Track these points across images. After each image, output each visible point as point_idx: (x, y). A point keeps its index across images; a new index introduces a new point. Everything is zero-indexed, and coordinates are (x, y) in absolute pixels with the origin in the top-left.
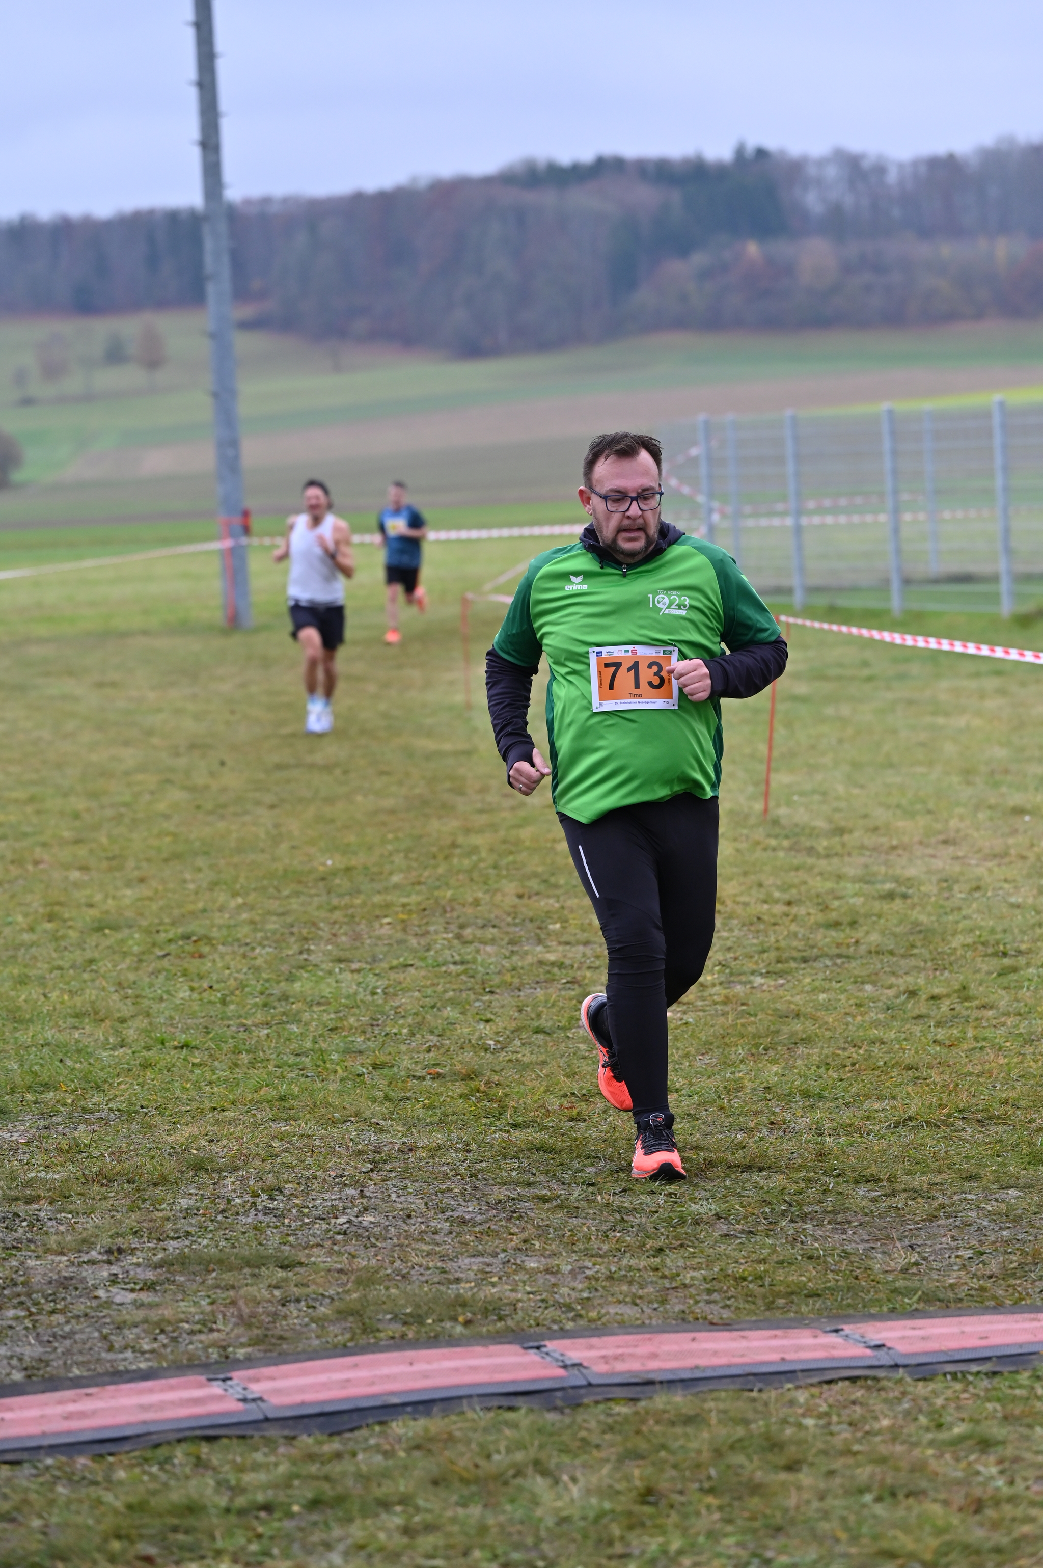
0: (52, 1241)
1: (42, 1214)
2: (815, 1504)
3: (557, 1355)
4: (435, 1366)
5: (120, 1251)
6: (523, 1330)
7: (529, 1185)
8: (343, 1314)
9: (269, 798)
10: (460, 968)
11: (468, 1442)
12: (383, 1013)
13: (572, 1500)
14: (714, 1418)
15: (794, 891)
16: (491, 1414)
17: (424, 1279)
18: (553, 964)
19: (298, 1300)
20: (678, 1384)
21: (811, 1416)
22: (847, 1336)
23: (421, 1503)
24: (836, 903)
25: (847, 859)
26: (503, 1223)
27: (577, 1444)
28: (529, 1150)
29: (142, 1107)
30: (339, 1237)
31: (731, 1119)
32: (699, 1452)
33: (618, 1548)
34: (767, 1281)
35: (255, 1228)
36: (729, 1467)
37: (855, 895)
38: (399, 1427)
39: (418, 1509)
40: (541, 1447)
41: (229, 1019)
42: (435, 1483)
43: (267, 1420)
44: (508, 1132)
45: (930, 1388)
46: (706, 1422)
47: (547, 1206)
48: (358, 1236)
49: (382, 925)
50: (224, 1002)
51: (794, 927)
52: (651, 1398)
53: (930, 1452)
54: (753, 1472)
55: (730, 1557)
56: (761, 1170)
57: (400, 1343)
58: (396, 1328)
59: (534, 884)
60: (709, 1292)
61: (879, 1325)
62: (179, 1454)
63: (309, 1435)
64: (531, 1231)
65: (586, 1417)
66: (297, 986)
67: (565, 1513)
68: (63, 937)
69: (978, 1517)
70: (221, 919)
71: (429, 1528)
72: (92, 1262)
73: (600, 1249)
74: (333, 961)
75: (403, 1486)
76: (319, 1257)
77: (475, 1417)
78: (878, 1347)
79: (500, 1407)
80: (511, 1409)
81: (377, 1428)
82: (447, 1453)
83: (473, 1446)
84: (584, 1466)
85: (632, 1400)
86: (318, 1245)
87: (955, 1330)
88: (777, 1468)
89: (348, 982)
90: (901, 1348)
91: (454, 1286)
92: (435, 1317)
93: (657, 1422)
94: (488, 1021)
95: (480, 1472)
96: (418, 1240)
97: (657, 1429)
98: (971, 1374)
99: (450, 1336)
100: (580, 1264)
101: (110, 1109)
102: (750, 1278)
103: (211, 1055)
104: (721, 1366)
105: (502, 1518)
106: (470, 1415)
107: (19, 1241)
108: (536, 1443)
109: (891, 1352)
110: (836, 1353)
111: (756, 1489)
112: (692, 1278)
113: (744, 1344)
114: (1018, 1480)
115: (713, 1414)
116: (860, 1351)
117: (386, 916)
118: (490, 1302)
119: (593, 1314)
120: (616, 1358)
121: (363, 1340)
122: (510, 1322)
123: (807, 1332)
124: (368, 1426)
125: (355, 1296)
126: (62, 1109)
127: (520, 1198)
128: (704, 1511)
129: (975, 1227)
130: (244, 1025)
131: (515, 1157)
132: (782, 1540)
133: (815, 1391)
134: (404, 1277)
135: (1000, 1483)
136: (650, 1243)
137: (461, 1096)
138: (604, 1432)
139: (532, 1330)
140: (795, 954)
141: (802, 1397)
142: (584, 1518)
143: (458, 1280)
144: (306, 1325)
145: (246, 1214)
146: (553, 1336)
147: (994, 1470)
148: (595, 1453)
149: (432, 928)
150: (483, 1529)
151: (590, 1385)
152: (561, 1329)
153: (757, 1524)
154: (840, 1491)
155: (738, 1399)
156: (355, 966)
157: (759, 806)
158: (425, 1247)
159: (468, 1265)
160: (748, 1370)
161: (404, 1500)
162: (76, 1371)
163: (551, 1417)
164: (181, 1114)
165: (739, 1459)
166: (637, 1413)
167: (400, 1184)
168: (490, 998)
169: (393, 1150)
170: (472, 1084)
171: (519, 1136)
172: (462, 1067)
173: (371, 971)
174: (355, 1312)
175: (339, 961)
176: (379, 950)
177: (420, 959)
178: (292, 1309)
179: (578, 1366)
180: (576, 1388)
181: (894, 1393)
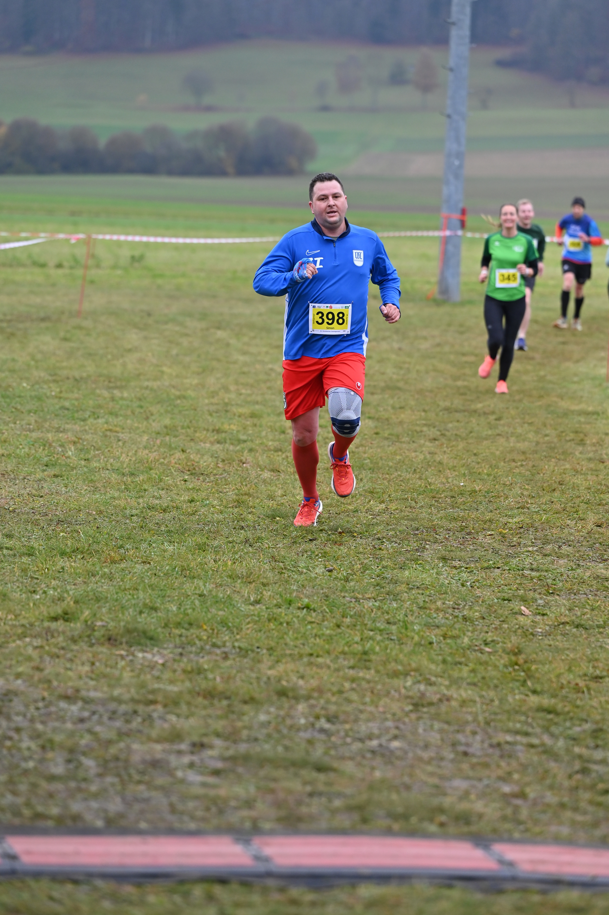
0: (154, 734)
1: (155, 715)
3: (498, 854)
5: (202, 746)
6: (480, 833)
8: (350, 809)
9: (433, 432)
10: (534, 574)
11: (409, 907)
16: (436, 890)
19: (320, 794)
26: (496, 758)
28: (538, 710)
29: (258, 648)
30: (369, 755)
35: (308, 741)
41: (346, 591)
43: (269, 875)
44: (527, 695)
47: (533, 751)
48: (383, 755)
50: (347, 580)
52: (557, 893)
57: (389, 832)
58: (388, 822)
62: (198, 891)
63: (297, 887)
64: (515, 766)
65: (503, 900)
66: (407, 573)
68: (243, 520)
70: (365, 517)
72: (180, 753)
74: (438, 558)
76: (349, 767)
77: (422, 889)
79: (442, 885)
80: (450, 887)
81: (349, 890)
85: (542, 892)
86: (351, 758)
89: (446, 576)
91: (440, 798)
92: (418, 817)
94: (543, 615)
99: (425, 831)
101: (234, 647)
103: (324, 616)
106: (418, 887)
107: (131, 730)
115: (599, 908)
117: (489, 530)
118: (463, 813)
119: (537, 829)
120: (541, 861)
121: (360, 826)
122: (473, 828)
124: (341, 887)
125: (364, 797)
126: (197, 642)
130: (356, 598)
131: (525, 714)
134: (408, 788)
139: (488, 834)
143: (445, 794)
144: (321, 813)
145: (306, 730)
146: (503, 840)
149: (523, 541)
151: (514, 878)
152: (510, 837)
156: (457, 563)
158: (430, 769)
159: (460, 784)
162: (143, 825)
163: (478, 897)
164: (285, 655)
166: (541, 902)
167: (429, 723)
168: (549, 598)
169: (435, 698)
170: (513, 658)
171: (534, 700)
172: (509, 645)
173: (466, 568)
174: (360, 808)
175: (444, 559)
176: (477, 554)
177: (506, 564)
178: (315, 801)
179: (511, 864)
180: (505, 879)
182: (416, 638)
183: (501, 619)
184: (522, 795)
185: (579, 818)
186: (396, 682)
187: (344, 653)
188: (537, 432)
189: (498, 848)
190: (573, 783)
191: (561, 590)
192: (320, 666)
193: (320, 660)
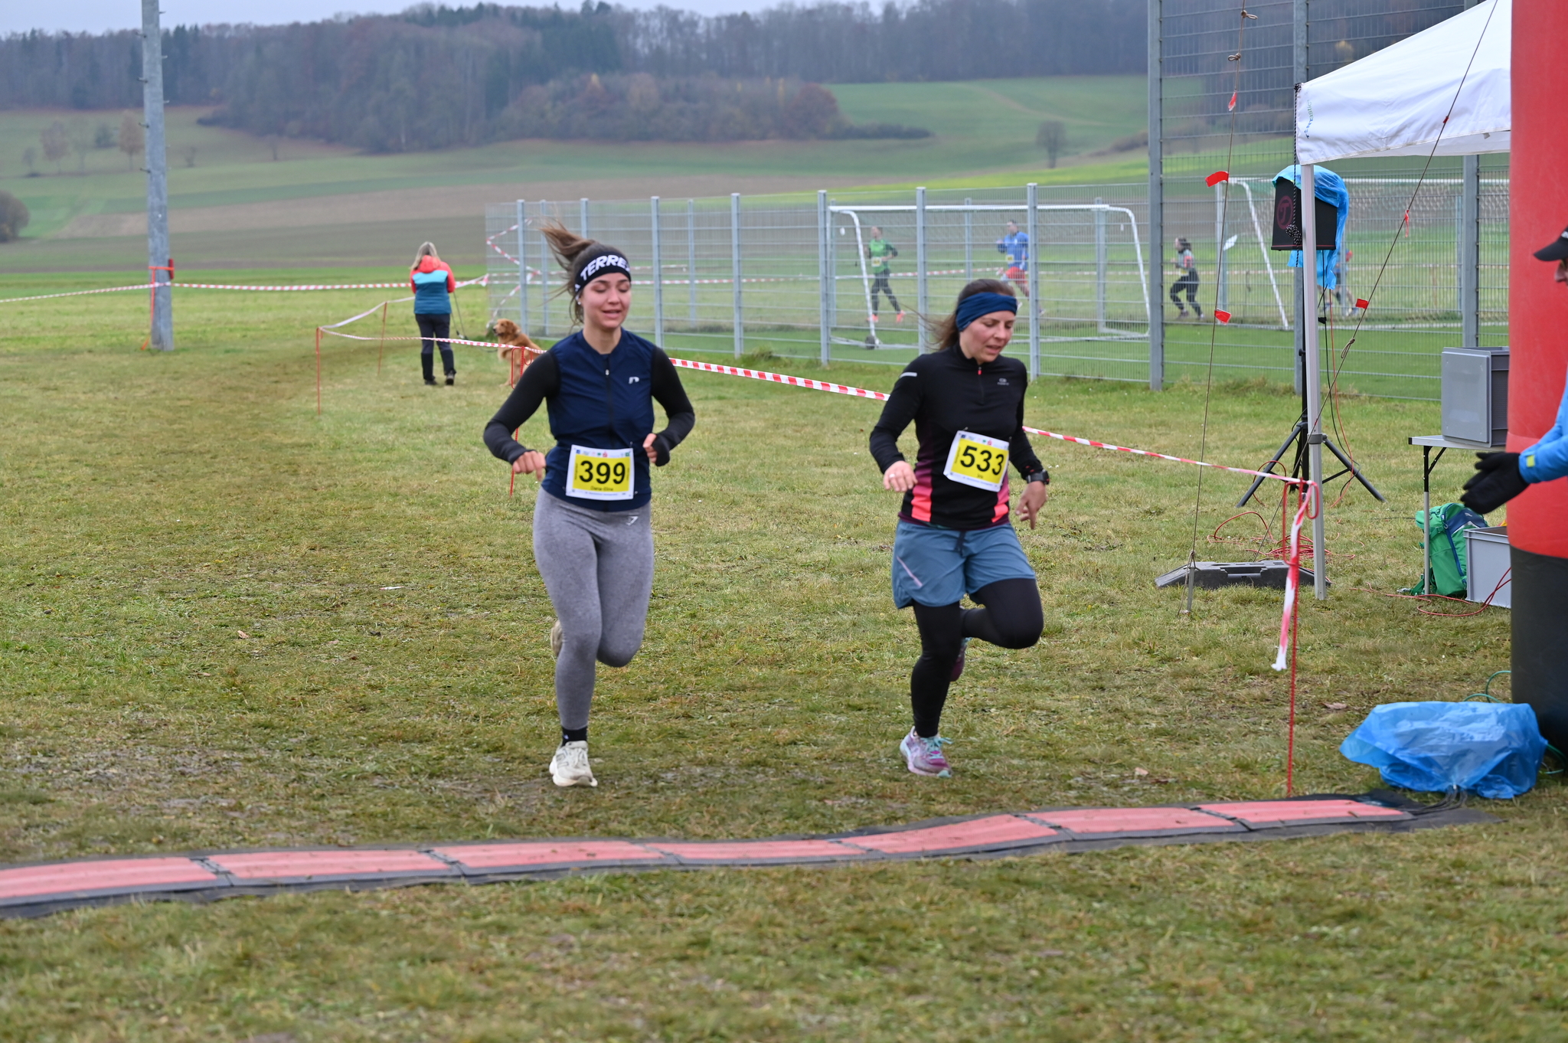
2: (366, 967)
3: (214, 865)
4: (122, 872)
6: (198, 848)
8: (66, 837)
9: (152, 475)
10: (250, 599)
14: (312, 911)
16: (151, 905)
17: (138, 813)
18: (321, 598)
19: (38, 826)
20: (295, 887)
21: (387, 909)
22: (434, 856)
23: (77, 964)
26: (213, 775)
27: (208, 925)
28: (254, 726)
30: (86, 784)
32: (292, 932)
33: (212, 996)
34: (391, 816)
35: (25, 776)
36: (311, 941)
38: (82, 914)
39: (74, 968)
40: (179, 927)
41: (64, 631)
42: (92, 951)
45: (479, 892)
46: (305, 911)
47: (250, 765)
48: (100, 782)
49: (201, 568)
50: (65, 620)
51: (506, 574)
52: (272, 895)
53: (464, 933)
54: (328, 945)
55: (290, 1002)
56: (421, 742)
57: (107, 855)
58: (106, 845)
61: (460, 848)
63: (14, 917)
64: (232, 781)
65: (221, 907)
66: (125, 608)
67: (181, 972)
69: (479, 977)
70: (83, 560)
71: (76, 981)
73: (277, 794)
74: (156, 592)
75: (67, 953)
76: (66, 797)
77: (139, 907)
78: (453, 863)
79: (159, 900)
80: (167, 901)
81: (65, 914)
82: (106, 931)
84: (206, 940)
85: (259, 896)
86: (67, 789)
87: (513, 852)
88: (344, 942)
89: (164, 608)
91: (160, 818)
92: (135, 838)
93: (271, 911)
94: (260, 637)
95: (126, 944)
96: (144, 786)
97: (269, 915)
98: (514, 882)
99: (142, 851)
100: (260, 804)
102: (380, 815)
103: (42, 656)
104: (331, 875)
105: (133, 974)
106: (136, 905)
108: (176, 924)
109: (463, 866)
110: (420, 867)
111: (326, 957)
112: (338, 815)
113: (355, 860)
114: (517, 952)
115: (314, 906)
116: (439, 866)
118: (180, 830)
119: (253, 839)
120: (257, 868)
121: (77, 853)
122: (191, 843)
123: (406, 852)
124: (58, 913)
125: (81, 824)
127: (233, 759)
130: (74, 636)
131: (241, 731)
132: (333, 991)
133: (395, 892)
134: (124, 811)
135: (505, 954)
136: (316, 791)
138: (231, 918)
139: (204, 848)
141: (384, 896)
142: (193, 975)
143: (163, 814)
144: (38, 844)
145: (21, 767)
146: (219, 852)
147: (503, 945)
148: (218, 931)
149: (239, 569)
150: (117, 982)
151: (232, 886)
152: (227, 848)
153: (315, 980)
154: (386, 958)
156: (174, 595)
157: (508, 488)
158: (147, 791)
159: (178, 803)
160: (352, 877)
161: (67, 963)
163: (195, 907)
165: (320, 935)
166: (259, 905)
167: (146, 748)
168: (266, 620)
169: (153, 724)
170: (231, 680)
171: (251, 717)
172: (227, 668)
173: (184, 599)
174: (77, 835)
175: (162, 592)
176: (194, 585)
177: (223, 592)
178: (32, 832)
179: (227, 873)
180: (221, 888)
181: (453, 894)
182: (135, 669)
183: (219, 644)
184: (239, 807)
185: (295, 823)
186: (116, 713)
187: (61, 689)
188: (251, 467)
189: (213, 860)
190: (290, 792)
191: (277, 613)
192: (37, 704)
193: (38, 698)
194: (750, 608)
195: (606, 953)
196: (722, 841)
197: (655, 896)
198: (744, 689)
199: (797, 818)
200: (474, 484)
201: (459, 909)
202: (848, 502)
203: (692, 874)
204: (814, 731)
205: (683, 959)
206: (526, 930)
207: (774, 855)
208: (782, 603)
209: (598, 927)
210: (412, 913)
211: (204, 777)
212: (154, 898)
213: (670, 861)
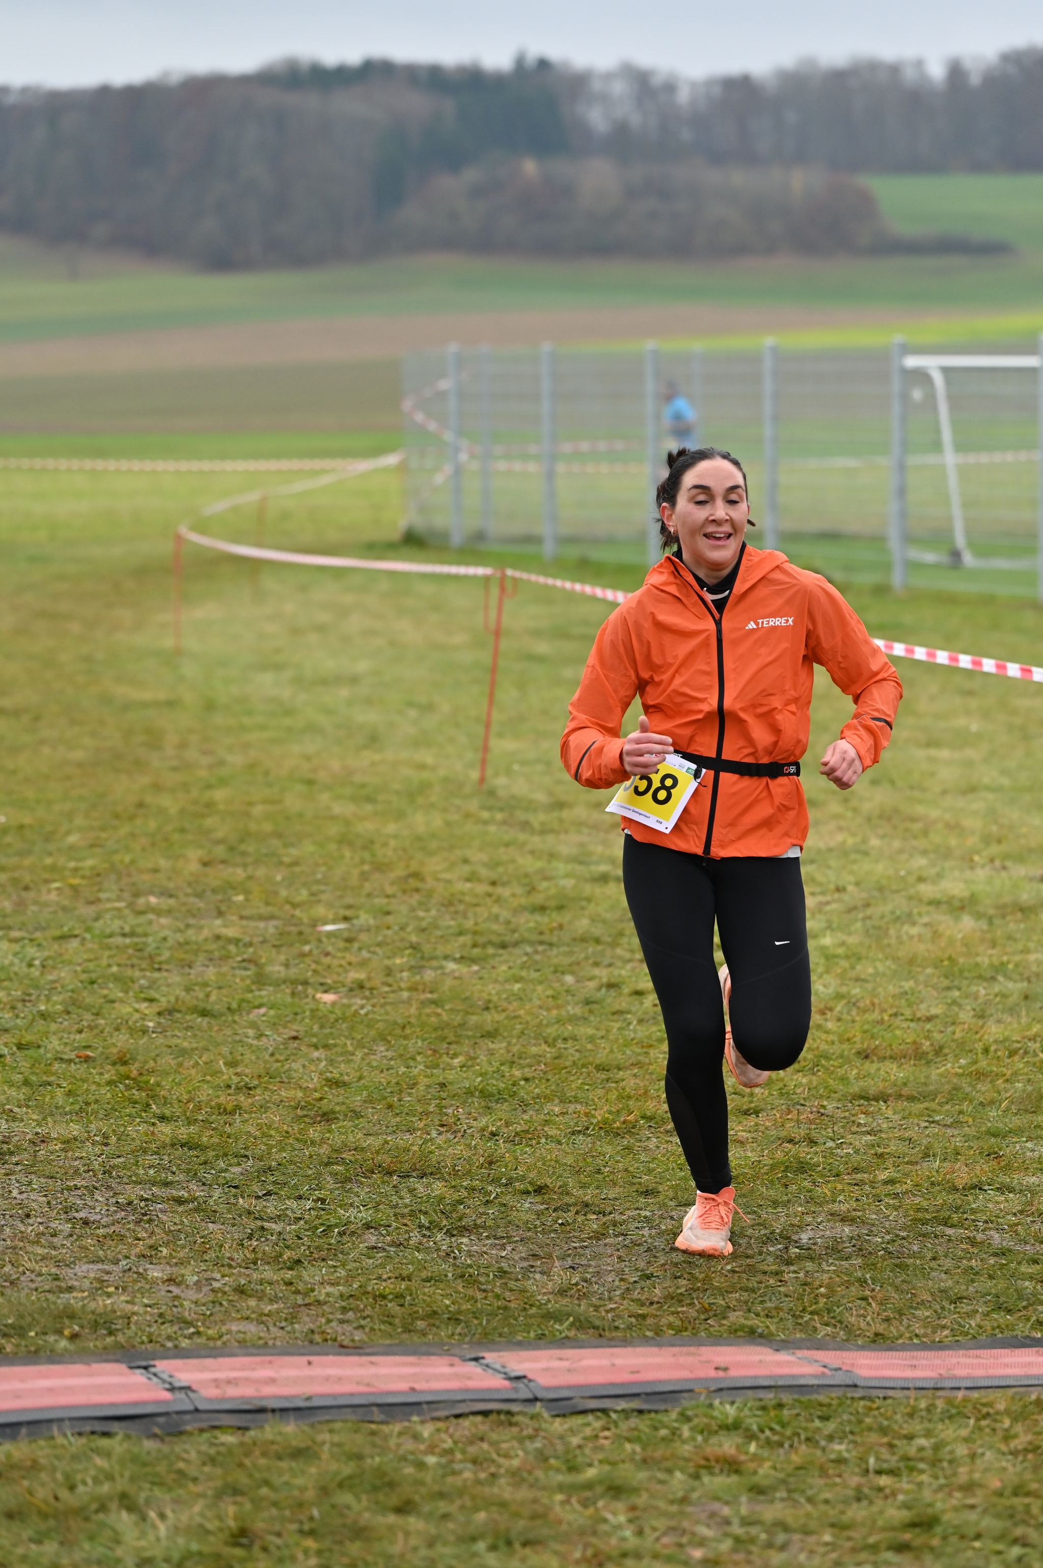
2: (423, 1552)
3: (165, 1376)
4: (29, 1385)
6: (134, 1346)
7: (166, 1184)
10: (128, 941)
11: (54, 1469)
12: (37, 987)
13: (158, 1539)
14: (325, 1455)
15: (501, 869)
16: (83, 1440)
17: (33, 1286)
18: (230, 940)
20: (291, 1413)
21: (433, 1453)
22: (487, 1366)
24: (545, 884)
25: (563, 837)
26: (131, 1226)
27: (173, 1476)
28: (173, 1145)
31: (398, 1119)
32: (303, 1489)
34: (407, 1299)
36: (333, 1506)
37: (567, 876)
40: (132, 1479)
42: (10, 1516)
44: (154, 1124)
45: (566, 1426)
46: (317, 1456)
47: (181, 1209)
49: (49, 891)
51: (495, 909)
52: (262, 1427)
53: (559, 1497)
54: (360, 1513)
59: (220, 851)
60: (344, 1310)
61: (524, 1353)
64: (160, 1235)
65: (187, 1447)
67: (148, 1554)
73: (231, 1259)
77: (65, 1442)
78: (518, 1378)
79: (93, 1433)
80: (106, 1434)
82: (26, 1483)
83: (59, 1476)
84: (176, 1501)
85: (239, 1428)
87: (605, 1362)
88: (384, 1509)
90: (543, 1380)
91: (67, 1296)
92: (38, 1329)
93: (264, 1454)
94: (151, 1000)
95: (59, 1506)
96: (34, 1243)
97: (262, 1461)
98: (616, 1411)
99: (51, 1351)
100: (208, 1275)
102: (391, 1297)
104: (343, 1395)
105: (78, 1556)
106: (60, 1440)
108: (127, 1474)
109: (532, 1384)
110: (471, 1384)
111: (360, 1533)
112: (328, 1295)
113: (373, 1370)
114: (647, 1530)
115: (326, 1448)
116: (497, 1382)
117: (54, 881)
118: (100, 1315)
119: (210, 1332)
120: (229, 1382)
122: (120, 1338)
123: (446, 1360)
127: (154, 1200)
128: (300, 1556)
129: (646, 1246)
131: (156, 1153)
133: (440, 1425)
134: (12, 1283)
135: (628, 1533)
136: (287, 1254)
137: (109, 1083)
138: (204, 1464)
139: (143, 1347)
140: (495, 939)
141: (426, 1431)
142: (168, 1560)
143: (70, 1289)
146: (166, 1355)
147: (622, 1518)
148: (192, 1487)
149: (103, 896)
151: (197, 1410)
152: (176, 1347)
154: (452, 1538)
155: (356, 1432)
156: (15, 934)
157: (475, 775)
158: (40, 1251)
160: (372, 1400)
163: (149, 1445)
165: (346, 1498)
166: (242, 1444)
167: (24, 1180)
168: (156, 975)
170: (123, 1069)
171: (165, 1130)
172: (115, 1050)
173: (31, 940)
179: (187, 1389)
180: (181, 1413)
181: (530, 1431)
183: (94, 1011)
185: (267, 1308)
189: (161, 1366)
191: (167, 962)
194: (866, 969)
195: (781, 1538)
196: (903, 1348)
197: (830, 1438)
198: (883, 1097)
199: (1009, 1311)
200: (422, 767)
201: (542, 1458)
202: (978, 805)
203: (878, 1402)
204: (1007, 1168)
205: (902, 1548)
206: (653, 1496)
207: (991, 1372)
208: (912, 962)
209: (758, 1491)
210: (475, 1462)
211: (117, 1228)
212: (88, 1428)
213: (839, 1379)
